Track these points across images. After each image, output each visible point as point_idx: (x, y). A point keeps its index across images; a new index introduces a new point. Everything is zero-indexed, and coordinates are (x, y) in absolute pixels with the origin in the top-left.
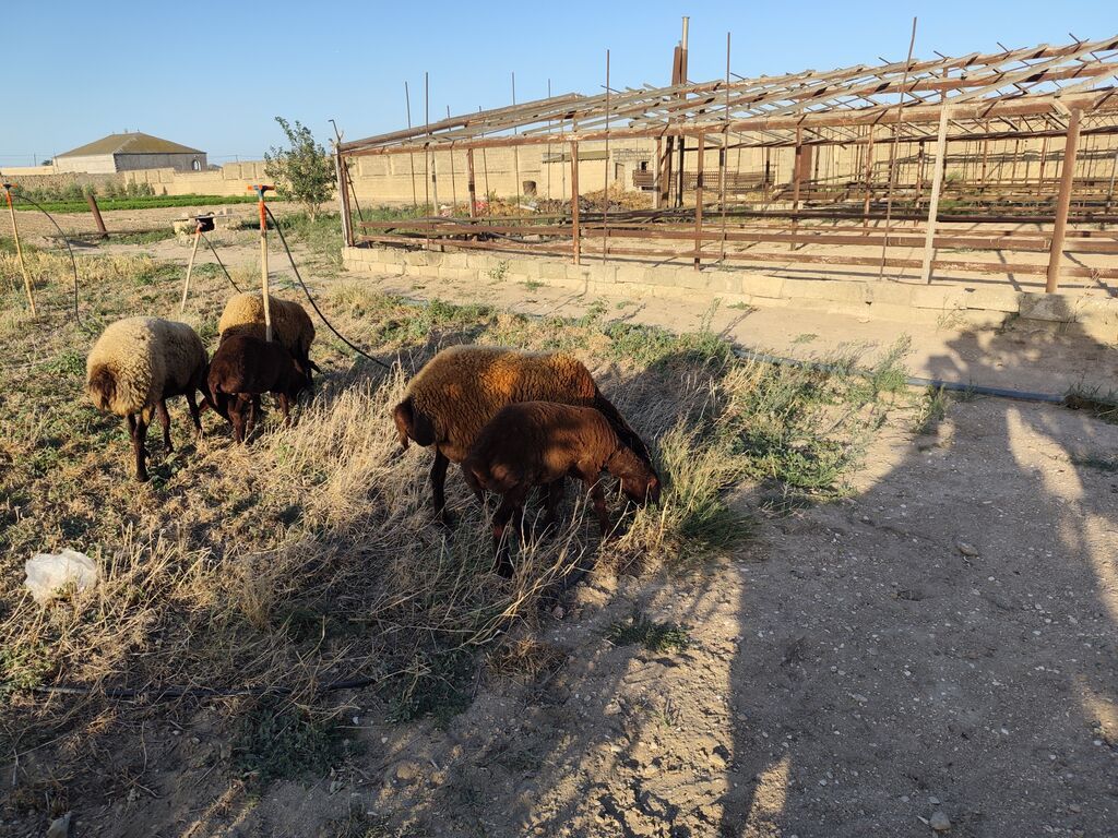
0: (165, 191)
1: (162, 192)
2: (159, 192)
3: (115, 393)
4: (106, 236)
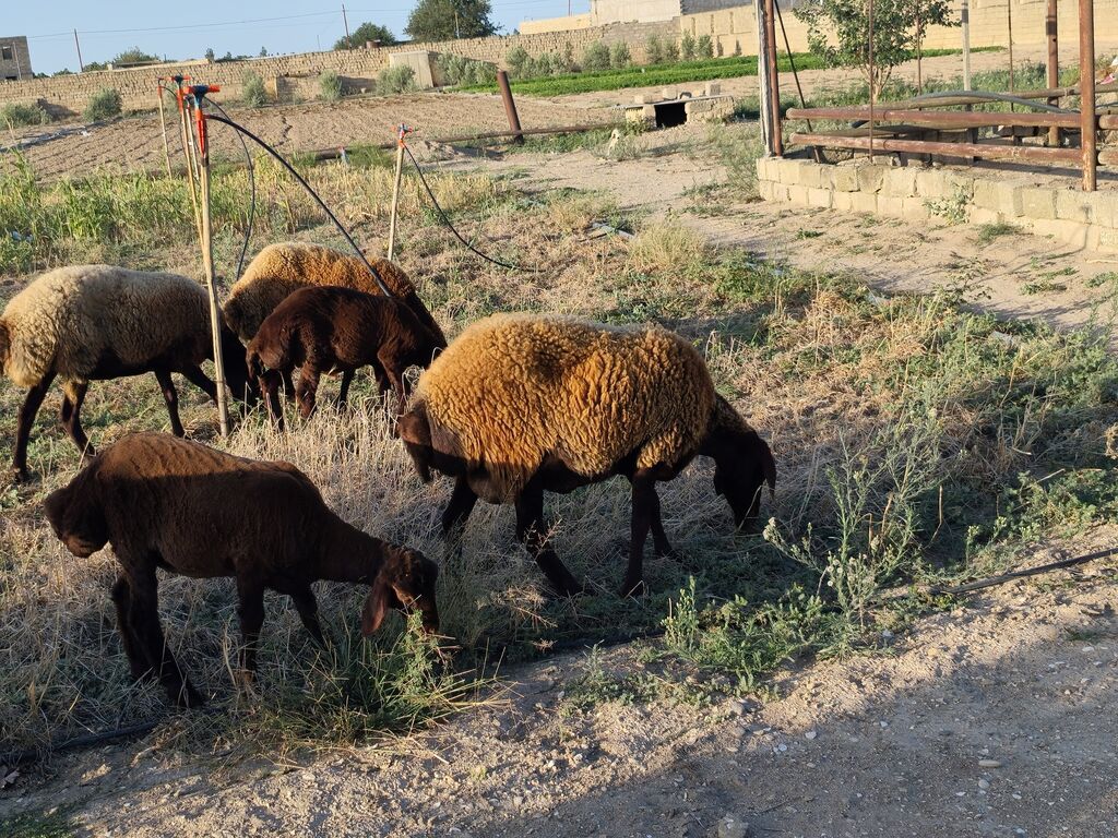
0: (738, 49)
1: (734, 51)
2: (729, 52)
3: (10, 355)
4: (519, 139)
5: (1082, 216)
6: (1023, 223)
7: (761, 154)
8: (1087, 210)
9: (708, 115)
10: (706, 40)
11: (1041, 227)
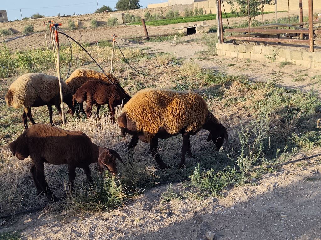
3: (13, 100)
4: (148, 38)
5: (310, 59)
6: (293, 61)
7: (217, 42)
8: (311, 57)
9: (202, 31)
10: (201, 10)
11: (298, 62)
